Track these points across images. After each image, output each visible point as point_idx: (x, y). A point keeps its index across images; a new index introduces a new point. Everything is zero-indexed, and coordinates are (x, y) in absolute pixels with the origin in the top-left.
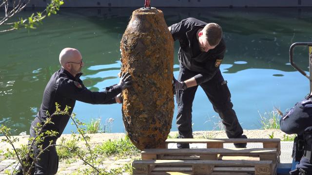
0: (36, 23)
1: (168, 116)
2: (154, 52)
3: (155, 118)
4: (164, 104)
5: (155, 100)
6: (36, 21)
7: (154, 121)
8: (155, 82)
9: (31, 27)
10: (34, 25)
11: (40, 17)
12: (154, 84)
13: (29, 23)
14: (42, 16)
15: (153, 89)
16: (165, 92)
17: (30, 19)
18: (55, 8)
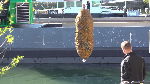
0: (5, 71)
1: (88, 46)
2: (81, 23)
3: (82, 46)
4: (86, 41)
5: (82, 39)
6: (6, 71)
7: (82, 47)
8: (82, 33)
9: (3, 73)
10: (5, 72)
11: (8, 68)
12: (82, 34)
13: (2, 71)
14: (8, 67)
15: (81, 35)
16: (86, 37)
17: (3, 69)
18: (15, 64)
